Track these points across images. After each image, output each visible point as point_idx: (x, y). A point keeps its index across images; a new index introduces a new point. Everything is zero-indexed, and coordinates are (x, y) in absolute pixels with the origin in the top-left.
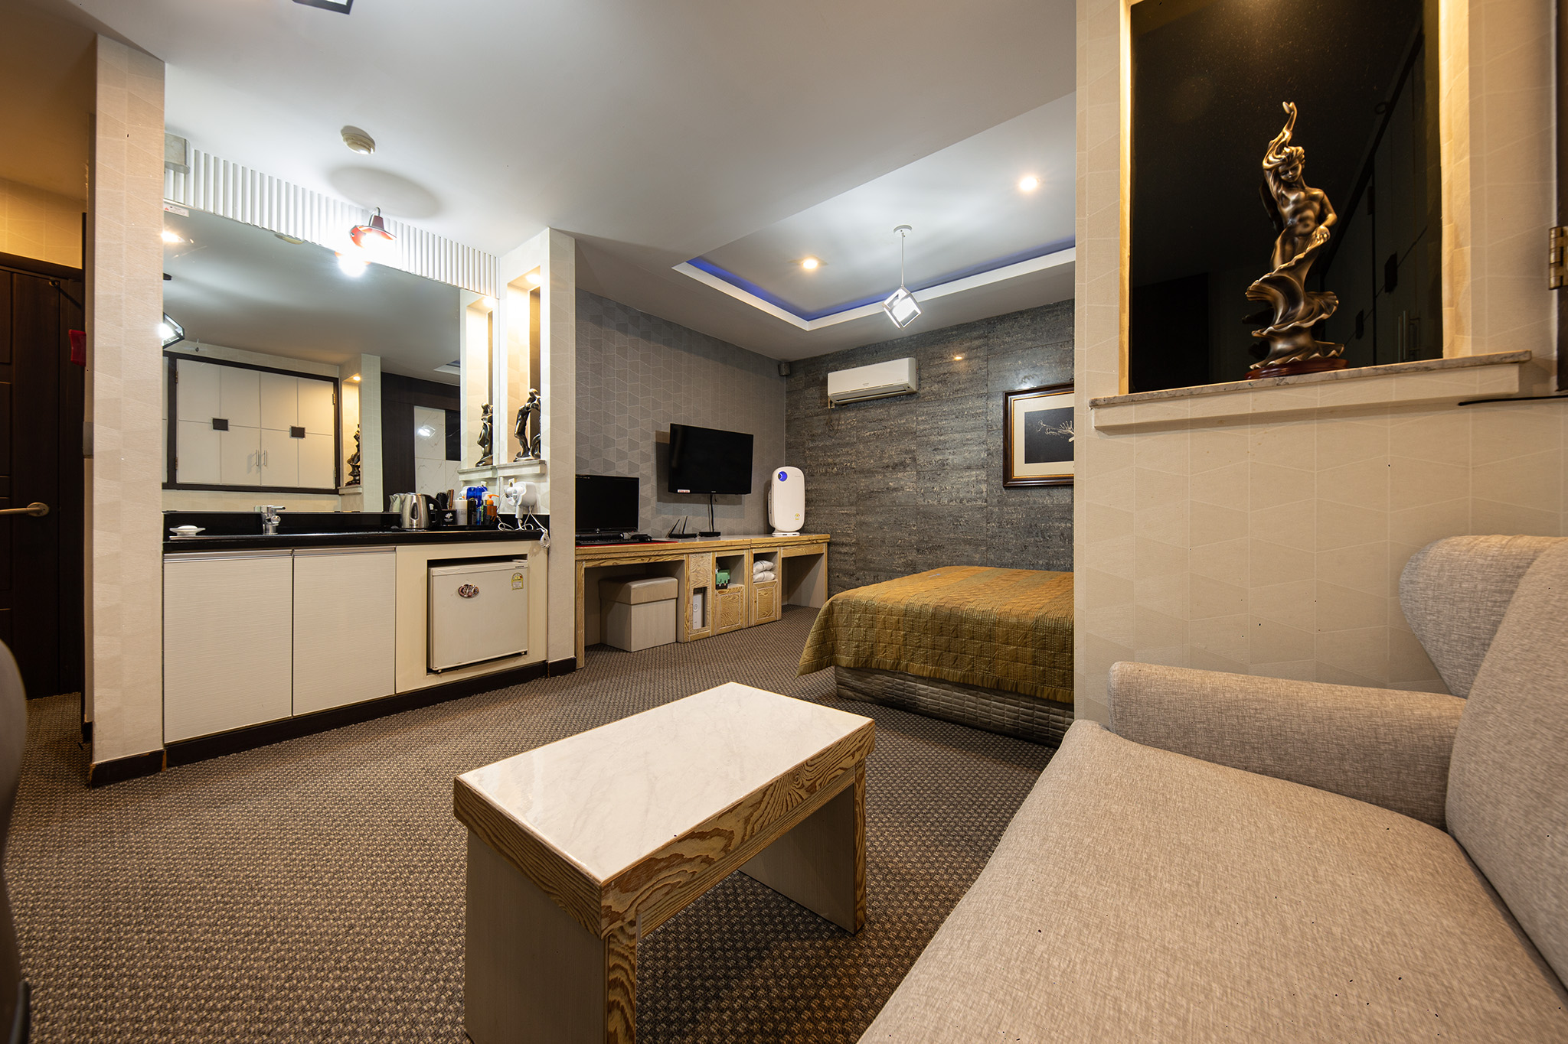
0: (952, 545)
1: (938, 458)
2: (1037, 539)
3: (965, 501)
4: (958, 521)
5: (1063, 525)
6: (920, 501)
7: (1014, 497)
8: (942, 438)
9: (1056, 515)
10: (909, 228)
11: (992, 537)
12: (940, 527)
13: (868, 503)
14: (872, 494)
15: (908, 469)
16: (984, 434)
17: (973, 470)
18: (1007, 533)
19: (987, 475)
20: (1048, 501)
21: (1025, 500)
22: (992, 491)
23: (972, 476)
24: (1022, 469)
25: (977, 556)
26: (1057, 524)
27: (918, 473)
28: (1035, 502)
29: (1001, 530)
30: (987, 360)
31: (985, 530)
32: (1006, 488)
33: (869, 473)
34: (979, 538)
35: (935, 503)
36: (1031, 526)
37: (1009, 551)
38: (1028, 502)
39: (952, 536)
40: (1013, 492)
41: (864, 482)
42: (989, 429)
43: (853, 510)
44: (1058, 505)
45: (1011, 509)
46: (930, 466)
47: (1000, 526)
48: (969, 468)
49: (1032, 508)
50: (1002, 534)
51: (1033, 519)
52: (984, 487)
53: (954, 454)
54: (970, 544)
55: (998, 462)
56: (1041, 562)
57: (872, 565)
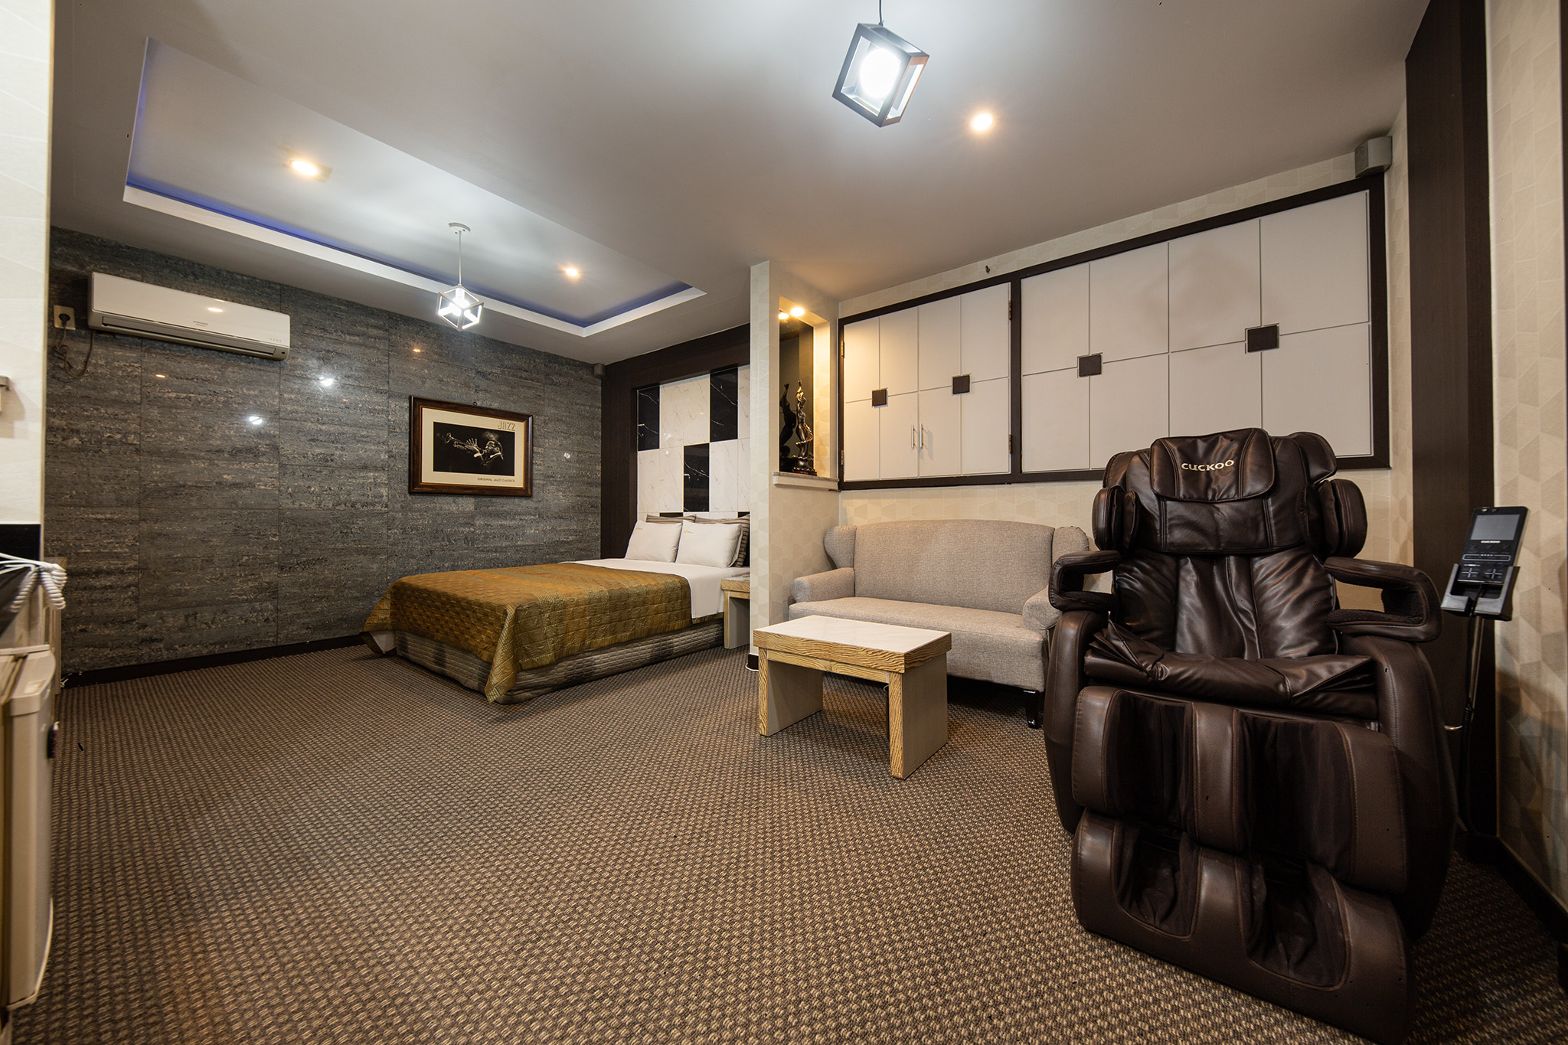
0: (339, 556)
1: (318, 451)
2: (443, 543)
3: (358, 506)
4: (348, 528)
5: (467, 529)
6: (286, 503)
7: (420, 503)
8: (324, 427)
9: (461, 521)
10: (469, 229)
11: (394, 544)
12: (321, 536)
13: (171, 503)
14: (178, 490)
15: (261, 459)
16: (384, 435)
17: (370, 471)
18: (411, 539)
19: (389, 479)
20: (454, 508)
21: (431, 506)
22: (394, 496)
23: (369, 478)
24: (430, 475)
25: (375, 566)
26: (462, 529)
27: (282, 466)
28: (441, 509)
29: (405, 536)
30: (388, 356)
31: (385, 537)
32: (411, 493)
33: (175, 456)
34: (378, 546)
35: (313, 506)
36: (437, 532)
37: (413, 557)
38: (434, 508)
39: (339, 545)
40: (419, 498)
41: (157, 471)
42: (392, 430)
43: (133, 513)
44: (463, 512)
45: (416, 515)
46: (305, 460)
47: (404, 532)
48: (365, 468)
49: (438, 514)
50: (406, 541)
51: (439, 524)
52: (384, 491)
53: (343, 449)
54: (365, 554)
55: (403, 466)
56: (446, 565)
57: (181, 599)
